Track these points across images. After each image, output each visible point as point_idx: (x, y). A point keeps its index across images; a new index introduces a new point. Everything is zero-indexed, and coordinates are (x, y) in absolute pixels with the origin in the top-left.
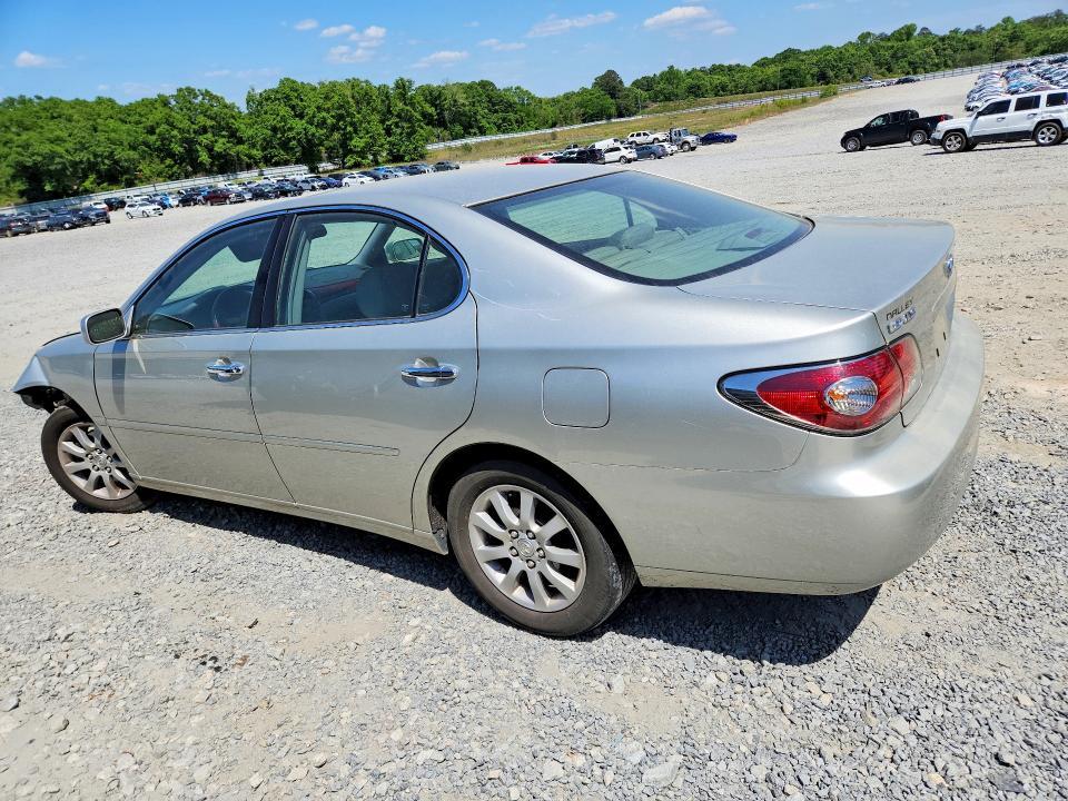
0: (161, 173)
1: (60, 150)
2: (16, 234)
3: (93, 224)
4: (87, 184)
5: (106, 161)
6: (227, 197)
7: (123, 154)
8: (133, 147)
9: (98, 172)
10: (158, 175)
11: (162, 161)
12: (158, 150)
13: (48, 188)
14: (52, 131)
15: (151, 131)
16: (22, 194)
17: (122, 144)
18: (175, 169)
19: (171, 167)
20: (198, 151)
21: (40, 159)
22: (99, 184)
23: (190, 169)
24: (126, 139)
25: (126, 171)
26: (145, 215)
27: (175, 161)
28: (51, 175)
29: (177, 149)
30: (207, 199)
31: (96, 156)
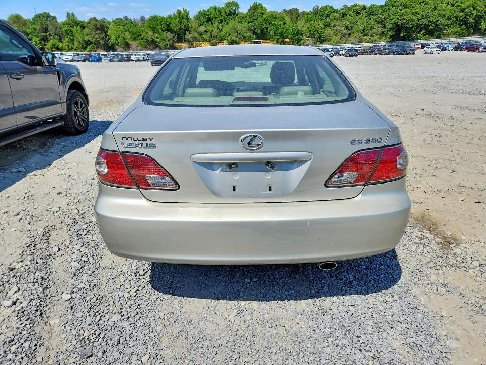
0: (456, 33)
1: (415, 18)
2: (376, 54)
3: (407, 54)
4: (419, 35)
5: (433, 25)
6: (478, 48)
7: (443, 22)
8: (449, 19)
9: (427, 30)
10: (454, 34)
11: (460, 26)
12: (462, 20)
13: (402, 35)
14: (415, 9)
15: (462, 10)
16: (391, 36)
17: (444, 17)
18: (464, 31)
19: (463, 29)
20: (481, 22)
21: (404, 21)
22: (424, 35)
23: (472, 31)
24: (448, 14)
25: (440, 30)
26: (432, 53)
27: (467, 27)
28: (406, 29)
29: (471, 20)
30: (467, 48)
31: (429, 21)
